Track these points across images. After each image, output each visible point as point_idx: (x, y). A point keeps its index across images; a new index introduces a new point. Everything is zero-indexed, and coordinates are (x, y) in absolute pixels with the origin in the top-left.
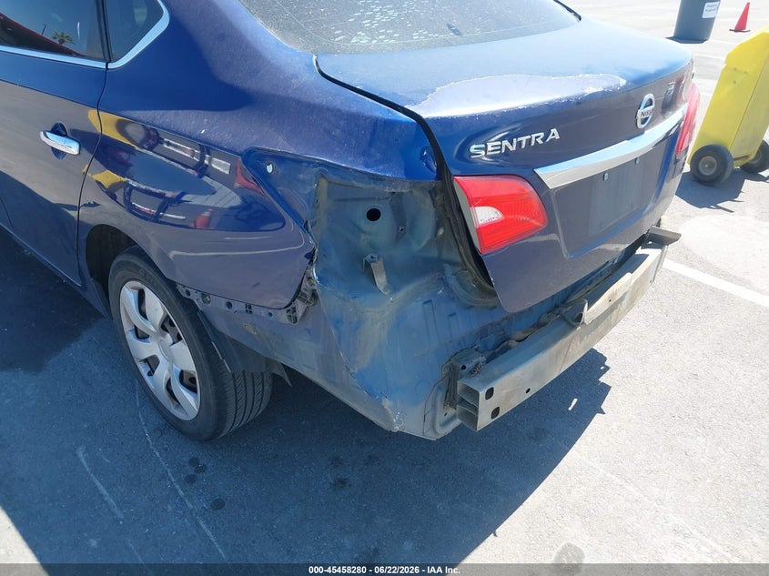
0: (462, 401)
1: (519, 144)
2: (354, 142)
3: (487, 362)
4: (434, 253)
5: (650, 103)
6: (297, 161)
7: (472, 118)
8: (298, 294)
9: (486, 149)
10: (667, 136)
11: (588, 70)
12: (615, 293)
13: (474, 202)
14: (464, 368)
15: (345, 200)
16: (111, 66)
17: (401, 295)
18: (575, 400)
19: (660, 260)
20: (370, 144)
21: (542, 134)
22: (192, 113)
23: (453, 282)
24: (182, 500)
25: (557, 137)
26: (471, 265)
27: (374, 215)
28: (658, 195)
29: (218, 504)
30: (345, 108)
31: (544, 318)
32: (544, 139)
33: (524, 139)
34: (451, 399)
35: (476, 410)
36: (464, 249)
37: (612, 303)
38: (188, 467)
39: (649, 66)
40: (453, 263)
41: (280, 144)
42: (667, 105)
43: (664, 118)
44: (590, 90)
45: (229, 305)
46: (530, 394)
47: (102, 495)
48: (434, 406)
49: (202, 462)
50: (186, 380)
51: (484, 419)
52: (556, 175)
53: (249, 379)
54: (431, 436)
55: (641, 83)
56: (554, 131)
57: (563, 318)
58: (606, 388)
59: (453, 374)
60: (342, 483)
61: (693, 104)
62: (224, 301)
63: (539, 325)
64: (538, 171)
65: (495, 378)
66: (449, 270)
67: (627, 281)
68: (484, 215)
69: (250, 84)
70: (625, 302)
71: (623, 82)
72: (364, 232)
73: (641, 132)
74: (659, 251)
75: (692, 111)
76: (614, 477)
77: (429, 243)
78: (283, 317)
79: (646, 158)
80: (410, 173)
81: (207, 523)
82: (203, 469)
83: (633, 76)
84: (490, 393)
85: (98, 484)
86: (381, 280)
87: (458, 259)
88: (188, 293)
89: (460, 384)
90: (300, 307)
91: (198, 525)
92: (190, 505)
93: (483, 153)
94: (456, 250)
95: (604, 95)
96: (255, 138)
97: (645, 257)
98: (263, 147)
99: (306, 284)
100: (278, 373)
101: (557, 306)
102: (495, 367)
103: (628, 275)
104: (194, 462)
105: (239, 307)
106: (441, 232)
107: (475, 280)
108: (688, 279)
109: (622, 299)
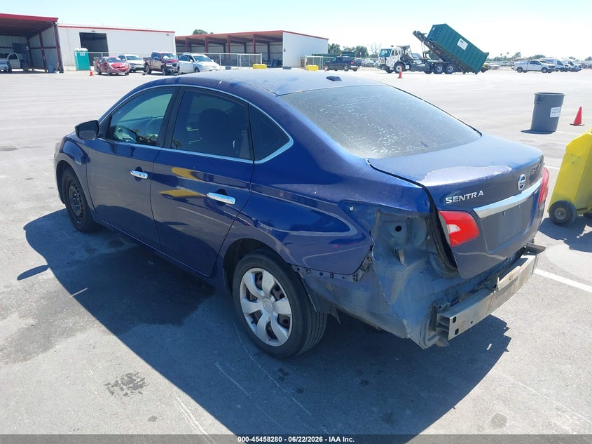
0: (440, 325)
1: (466, 197)
2: (393, 196)
3: (452, 305)
4: (425, 248)
5: (524, 178)
6: (366, 205)
7: (446, 186)
8: (360, 267)
9: (452, 199)
10: (533, 194)
11: (493, 164)
12: (512, 276)
13: (449, 222)
14: (440, 307)
15: (387, 222)
16: (256, 162)
17: (411, 266)
18: (491, 345)
19: (535, 261)
20: (402, 197)
21: (476, 193)
22: (307, 185)
23: (433, 263)
24: (280, 389)
25: (482, 194)
26: (443, 255)
27: (399, 229)
28: (531, 224)
29: (300, 391)
30: (388, 182)
31: (476, 288)
32: (477, 195)
33: (468, 195)
34: (433, 326)
35: (448, 328)
36: (440, 246)
37: (511, 281)
38: (278, 373)
39: (522, 160)
40: (433, 253)
41: (358, 198)
42: (532, 179)
43: (531, 186)
44: (496, 173)
45: (321, 274)
46: (472, 325)
47: (235, 385)
48: (425, 328)
49: (286, 371)
50: (281, 321)
51: (452, 335)
52: (483, 211)
53: (321, 317)
54: (424, 347)
55: (518, 169)
56: (481, 191)
57: (487, 288)
58: (508, 339)
59: (434, 311)
60: (365, 383)
61: (546, 178)
62: (319, 272)
63: (473, 292)
64: (475, 209)
65: (457, 313)
66: (432, 258)
67: (518, 270)
68: (453, 229)
69: (339, 172)
70: (517, 282)
71: (510, 169)
72: (393, 237)
73: (520, 192)
74: (534, 256)
75: (545, 182)
76: (519, 383)
77: (422, 243)
78: (351, 278)
79: (523, 205)
80: (419, 209)
81: (297, 399)
82: (287, 374)
83: (515, 166)
84: (454, 320)
85: (232, 380)
86: (402, 259)
87: (435, 251)
88: (298, 269)
89: (438, 315)
90: (360, 273)
91: (292, 400)
92: (285, 391)
93: (451, 201)
94: (435, 247)
95: (502, 175)
96: (344, 195)
97: (526, 259)
98: (349, 199)
99: (366, 261)
100: (334, 315)
101: (482, 282)
102: (455, 308)
103: (518, 267)
104: (281, 370)
105: (326, 275)
106: (429, 237)
107: (444, 263)
108: (554, 281)
109: (516, 280)
